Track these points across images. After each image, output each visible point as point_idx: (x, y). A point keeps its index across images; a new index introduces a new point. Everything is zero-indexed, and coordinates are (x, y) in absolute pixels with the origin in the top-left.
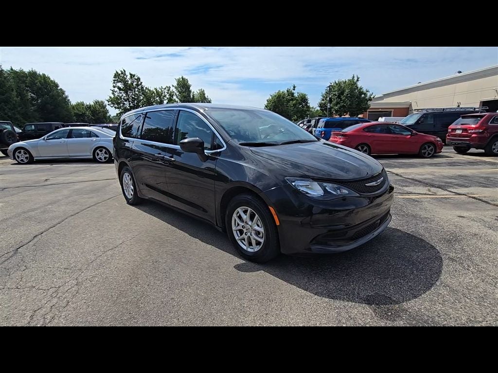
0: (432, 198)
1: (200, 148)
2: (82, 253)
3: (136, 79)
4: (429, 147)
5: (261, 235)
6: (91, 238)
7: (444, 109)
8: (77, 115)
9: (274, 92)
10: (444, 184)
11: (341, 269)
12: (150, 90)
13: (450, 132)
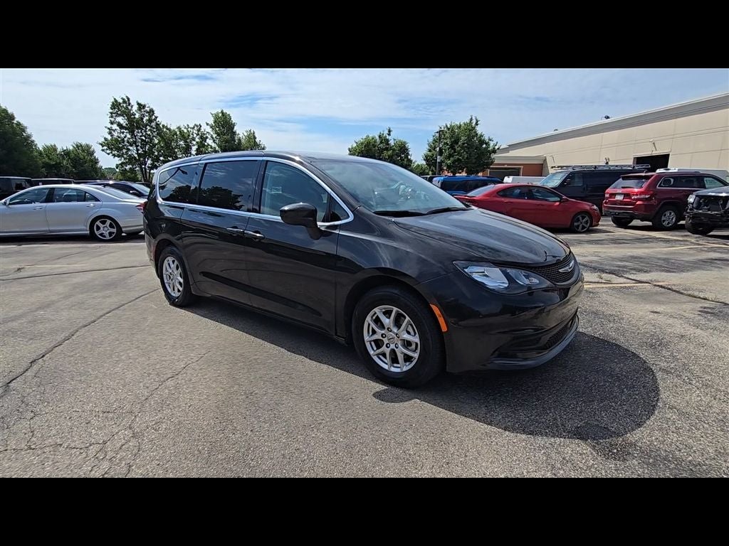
0: (610, 288)
1: (311, 219)
2: (124, 386)
3: (147, 112)
4: (583, 218)
5: (414, 346)
6: (131, 361)
7: (596, 167)
8: (46, 165)
9: (360, 138)
10: (617, 268)
11: (527, 391)
12: (169, 129)
13: (607, 198)
